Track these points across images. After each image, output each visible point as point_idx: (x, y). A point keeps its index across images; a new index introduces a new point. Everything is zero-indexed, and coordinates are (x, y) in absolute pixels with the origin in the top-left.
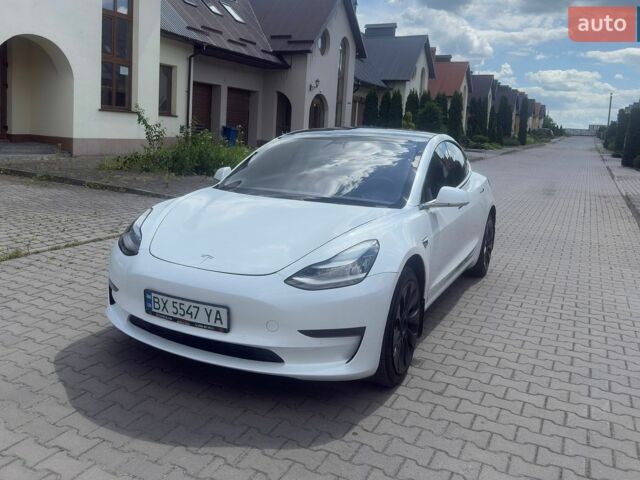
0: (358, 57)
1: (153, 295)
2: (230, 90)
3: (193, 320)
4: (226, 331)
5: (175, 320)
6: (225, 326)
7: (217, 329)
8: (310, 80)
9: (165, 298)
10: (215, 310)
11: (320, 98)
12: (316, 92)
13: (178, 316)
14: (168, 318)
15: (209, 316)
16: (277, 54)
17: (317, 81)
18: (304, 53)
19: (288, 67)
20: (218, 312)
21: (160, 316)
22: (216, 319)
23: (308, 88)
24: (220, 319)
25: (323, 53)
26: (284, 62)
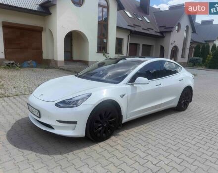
0: (192, 32)
2: (143, 45)
8: (172, 41)
11: (176, 47)
12: (174, 45)
16: (161, 32)
17: (175, 41)
18: (170, 32)
20: (37, 112)
23: (171, 44)
25: (178, 32)
26: (163, 35)
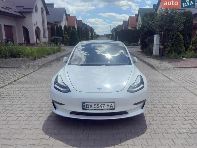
0: (47, 14)
1: (86, 104)
3: (102, 108)
4: (114, 109)
5: (95, 110)
6: (114, 108)
7: (111, 109)
8: (34, 22)
9: (91, 104)
10: (110, 104)
11: (37, 28)
12: (36, 26)
13: (97, 108)
14: (92, 110)
15: (108, 106)
16: (20, 12)
17: (36, 22)
18: (30, 13)
19: (25, 17)
20: (111, 104)
21: (89, 110)
22: (111, 106)
23: (33, 25)
24: (112, 106)
25: (36, 13)
26: (23, 15)
